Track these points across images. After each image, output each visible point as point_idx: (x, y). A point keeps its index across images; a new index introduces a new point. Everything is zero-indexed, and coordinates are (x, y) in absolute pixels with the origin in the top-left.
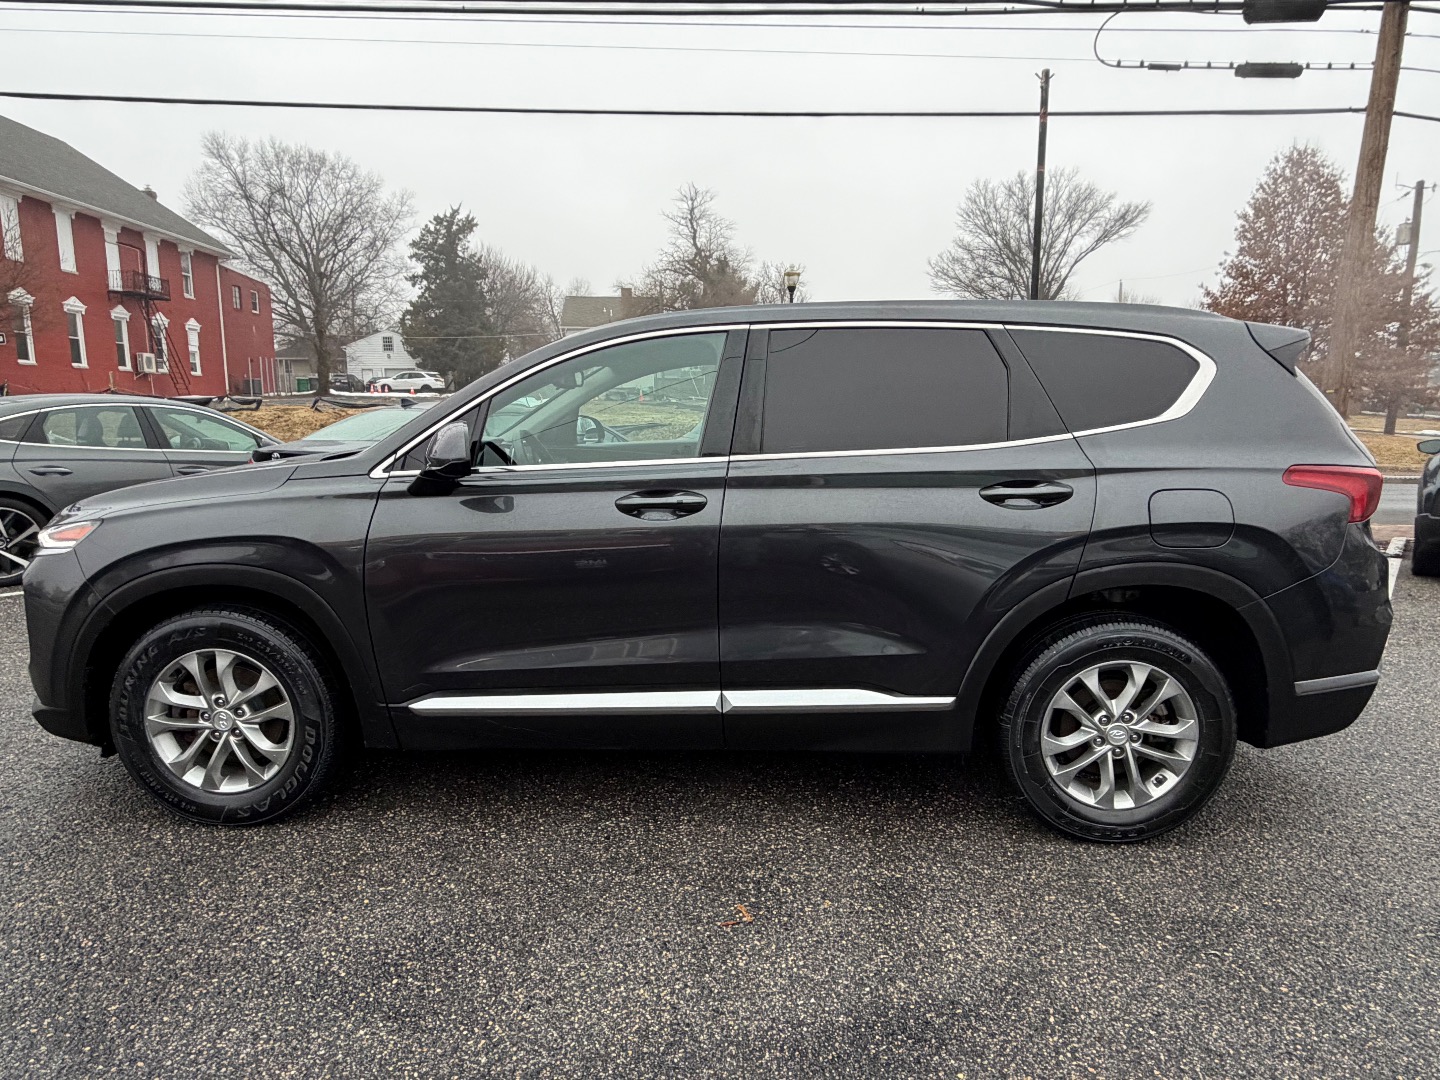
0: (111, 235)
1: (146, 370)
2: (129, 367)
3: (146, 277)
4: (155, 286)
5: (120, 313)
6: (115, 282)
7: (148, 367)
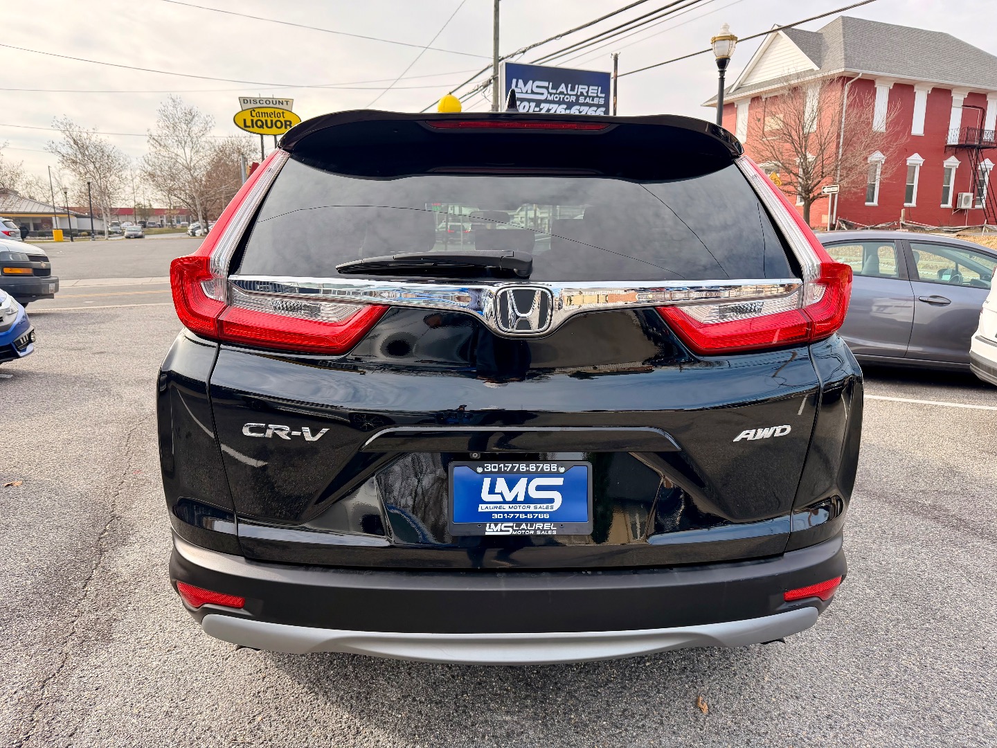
0: (958, 99)
1: (963, 207)
2: (949, 205)
3: (982, 131)
4: (988, 137)
5: (952, 162)
6: (953, 138)
7: (966, 204)
